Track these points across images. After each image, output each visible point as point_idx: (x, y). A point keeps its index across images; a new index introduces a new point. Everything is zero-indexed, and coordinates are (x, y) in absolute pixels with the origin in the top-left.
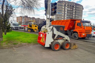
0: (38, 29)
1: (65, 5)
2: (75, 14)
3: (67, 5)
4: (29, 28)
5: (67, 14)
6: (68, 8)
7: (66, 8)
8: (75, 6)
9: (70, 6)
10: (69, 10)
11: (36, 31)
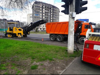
0: (23, 33)
1: (42, 7)
2: (53, 17)
3: (44, 7)
4: (10, 32)
5: (45, 16)
6: (45, 10)
7: (44, 9)
8: (52, 9)
9: (48, 8)
10: (47, 12)
11: (19, 36)
